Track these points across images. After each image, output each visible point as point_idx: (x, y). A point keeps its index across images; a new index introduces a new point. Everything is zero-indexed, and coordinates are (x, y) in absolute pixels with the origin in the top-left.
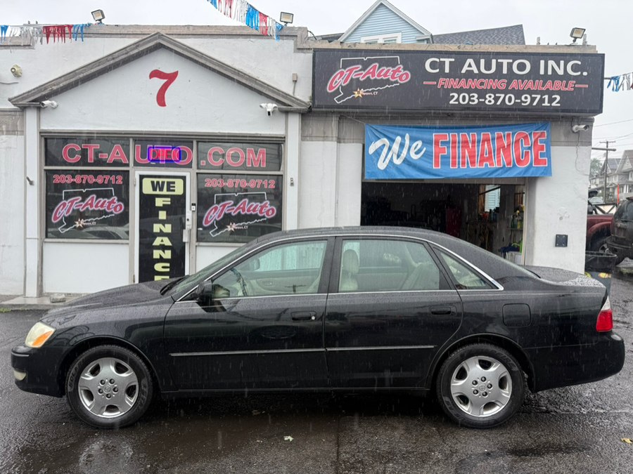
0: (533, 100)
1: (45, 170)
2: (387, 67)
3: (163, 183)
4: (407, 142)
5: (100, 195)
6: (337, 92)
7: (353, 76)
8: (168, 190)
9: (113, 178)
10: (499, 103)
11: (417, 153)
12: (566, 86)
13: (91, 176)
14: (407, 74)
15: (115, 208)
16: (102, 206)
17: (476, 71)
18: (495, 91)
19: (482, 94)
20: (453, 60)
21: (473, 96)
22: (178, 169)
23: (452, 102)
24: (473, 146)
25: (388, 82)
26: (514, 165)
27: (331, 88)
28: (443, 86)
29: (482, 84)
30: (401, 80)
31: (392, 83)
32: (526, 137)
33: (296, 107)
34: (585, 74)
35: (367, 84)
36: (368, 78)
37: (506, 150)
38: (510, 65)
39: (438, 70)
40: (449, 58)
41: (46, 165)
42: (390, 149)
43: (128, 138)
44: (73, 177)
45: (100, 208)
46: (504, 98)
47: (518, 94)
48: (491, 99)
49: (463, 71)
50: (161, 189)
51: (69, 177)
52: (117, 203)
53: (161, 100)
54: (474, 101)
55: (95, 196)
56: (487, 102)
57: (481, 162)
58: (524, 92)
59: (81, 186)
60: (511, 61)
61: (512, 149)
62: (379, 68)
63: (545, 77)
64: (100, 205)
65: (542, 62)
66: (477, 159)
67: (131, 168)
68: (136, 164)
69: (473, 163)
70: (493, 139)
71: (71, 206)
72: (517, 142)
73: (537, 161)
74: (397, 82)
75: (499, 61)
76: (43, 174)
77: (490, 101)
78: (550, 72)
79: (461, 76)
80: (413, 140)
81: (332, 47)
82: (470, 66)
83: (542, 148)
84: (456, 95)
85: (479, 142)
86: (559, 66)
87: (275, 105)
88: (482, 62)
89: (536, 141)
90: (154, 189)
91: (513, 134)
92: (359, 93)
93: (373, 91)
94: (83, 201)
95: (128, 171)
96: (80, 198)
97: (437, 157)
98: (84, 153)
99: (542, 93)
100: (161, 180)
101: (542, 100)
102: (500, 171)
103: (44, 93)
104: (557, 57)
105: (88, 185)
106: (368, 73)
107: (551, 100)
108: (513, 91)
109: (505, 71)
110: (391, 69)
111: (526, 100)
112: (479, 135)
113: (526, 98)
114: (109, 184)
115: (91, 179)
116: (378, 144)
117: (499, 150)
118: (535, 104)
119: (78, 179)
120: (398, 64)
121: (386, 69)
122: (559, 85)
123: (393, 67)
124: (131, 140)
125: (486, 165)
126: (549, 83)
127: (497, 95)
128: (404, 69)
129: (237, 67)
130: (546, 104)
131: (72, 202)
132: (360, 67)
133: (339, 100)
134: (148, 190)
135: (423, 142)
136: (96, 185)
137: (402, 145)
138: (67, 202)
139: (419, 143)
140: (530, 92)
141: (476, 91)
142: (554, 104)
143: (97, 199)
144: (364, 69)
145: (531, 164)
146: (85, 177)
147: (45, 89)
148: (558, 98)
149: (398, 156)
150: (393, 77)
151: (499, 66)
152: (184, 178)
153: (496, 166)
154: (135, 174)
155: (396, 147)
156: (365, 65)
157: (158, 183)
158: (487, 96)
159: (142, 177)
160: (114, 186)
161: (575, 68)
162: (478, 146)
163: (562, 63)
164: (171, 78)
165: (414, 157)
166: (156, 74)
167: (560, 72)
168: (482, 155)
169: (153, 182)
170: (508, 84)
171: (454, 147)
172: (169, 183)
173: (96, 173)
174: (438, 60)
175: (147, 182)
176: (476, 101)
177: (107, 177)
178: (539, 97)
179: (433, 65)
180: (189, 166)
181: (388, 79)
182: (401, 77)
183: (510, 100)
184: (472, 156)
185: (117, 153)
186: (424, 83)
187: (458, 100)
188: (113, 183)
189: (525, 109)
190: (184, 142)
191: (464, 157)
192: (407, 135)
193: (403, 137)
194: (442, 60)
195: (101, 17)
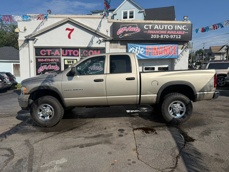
0: (173, 36)
1: (36, 58)
2: (134, 27)
3: (71, 61)
4: (139, 49)
5: (52, 65)
6: (120, 35)
7: (124, 30)
8: (72, 63)
9: (56, 60)
10: (164, 37)
11: (142, 52)
12: (182, 33)
13: (49, 59)
14: (139, 30)
15: (57, 68)
16: (53, 68)
17: (158, 29)
18: (164, 34)
19: (160, 35)
20: (152, 25)
21: (157, 36)
22: (75, 57)
23: (151, 37)
24: (157, 50)
25: (134, 32)
26: (168, 55)
27: (118, 33)
28: (149, 33)
29: (160, 32)
30: (138, 31)
31: (135, 32)
32: (172, 47)
33: (108, 39)
34: (187, 29)
35: (128, 32)
36: (129, 30)
37: (166, 50)
38: (167, 27)
39: (148, 28)
40: (151, 25)
41: (36, 56)
42: (135, 50)
43: (60, 48)
44: (44, 60)
45: (52, 69)
46: (166, 36)
47: (169, 35)
48: (162, 36)
49: (155, 29)
50: (70, 63)
51: (43, 59)
52: (57, 67)
53: (69, 37)
54: (157, 37)
55: (51, 65)
56: (161, 37)
57: (160, 54)
58: (171, 34)
59: (46, 62)
60: (167, 26)
61: (168, 50)
62: (132, 28)
63: (177, 30)
64: (52, 67)
65: (176, 26)
66: (159, 53)
67: (61, 57)
68: (63, 56)
69: (157, 54)
70: (163, 47)
71: (44, 68)
72: (169, 48)
73: (174, 53)
74: (136, 32)
75: (164, 26)
76: (35, 59)
77: (162, 37)
78: (178, 29)
79: (154, 30)
80: (141, 48)
81: (118, 22)
82: (156, 27)
83: (176, 50)
84: (153, 35)
85: (159, 48)
86: (180, 27)
87: (103, 38)
88: (160, 26)
89: (174, 48)
90: (68, 63)
91: (168, 46)
92: (126, 35)
93: (130, 34)
94: (47, 66)
95: (60, 58)
96: (46, 66)
97: (147, 53)
98: (47, 52)
99: (176, 35)
100: (70, 60)
101: (176, 37)
102: (164, 57)
103: (35, 35)
104: (180, 25)
105: (48, 62)
106: (128, 29)
107: (178, 37)
108: (168, 34)
109: (166, 29)
110: (135, 28)
111: (172, 37)
112: (159, 46)
113: (172, 36)
114: (55, 61)
115: (49, 60)
116: (131, 49)
117: (164, 50)
118: (174, 38)
119: (45, 60)
120: (137, 27)
121: (133, 28)
122: (180, 33)
123: (135, 27)
124: (61, 49)
125: (161, 55)
126: (178, 32)
127: (164, 35)
128: (138, 28)
129: (91, 27)
130: (177, 38)
131: (44, 67)
132: (126, 27)
133: (120, 37)
134: (66, 63)
135: (144, 49)
136: (51, 62)
137: (138, 50)
138: (42, 67)
139: (143, 49)
140: (173, 34)
141: (158, 34)
142: (179, 38)
143: (51, 66)
144: (127, 28)
145: (173, 54)
146: (47, 59)
147: (36, 34)
148: (180, 36)
149: (137, 53)
150: (135, 30)
151: (164, 27)
152: (77, 60)
153: (163, 55)
154: (63, 58)
155: (136, 50)
156: (128, 27)
157: (69, 61)
158: (161, 36)
159: (64, 59)
160: (56, 62)
161: (185, 28)
162: (159, 49)
163: (181, 26)
164: (72, 30)
165: (141, 53)
166: (67, 29)
167: (181, 29)
168: (160, 52)
169: (68, 61)
170: (167, 32)
171: (152, 50)
172: (72, 61)
173: (50, 58)
174: (148, 25)
175: (66, 61)
176: (158, 37)
177: (54, 59)
178: (175, 36)
179: (146, 27)
180: (78, 56)
181: (134, 31)
182: (137, 30)
183: (167, 37)
184: (157, 52)
185: (57, 53)
186: (144, 32)
187: (153, 37)
188: (56, 61)
189: (171, 39)
190: (77, 49)
191: (155, 53)
192: (139, 47)
193: (138, 47)
194: (149, 25)
195: (50, 12)
